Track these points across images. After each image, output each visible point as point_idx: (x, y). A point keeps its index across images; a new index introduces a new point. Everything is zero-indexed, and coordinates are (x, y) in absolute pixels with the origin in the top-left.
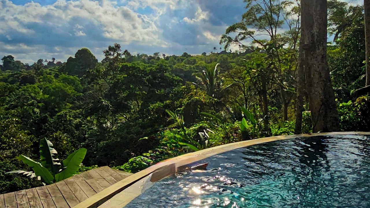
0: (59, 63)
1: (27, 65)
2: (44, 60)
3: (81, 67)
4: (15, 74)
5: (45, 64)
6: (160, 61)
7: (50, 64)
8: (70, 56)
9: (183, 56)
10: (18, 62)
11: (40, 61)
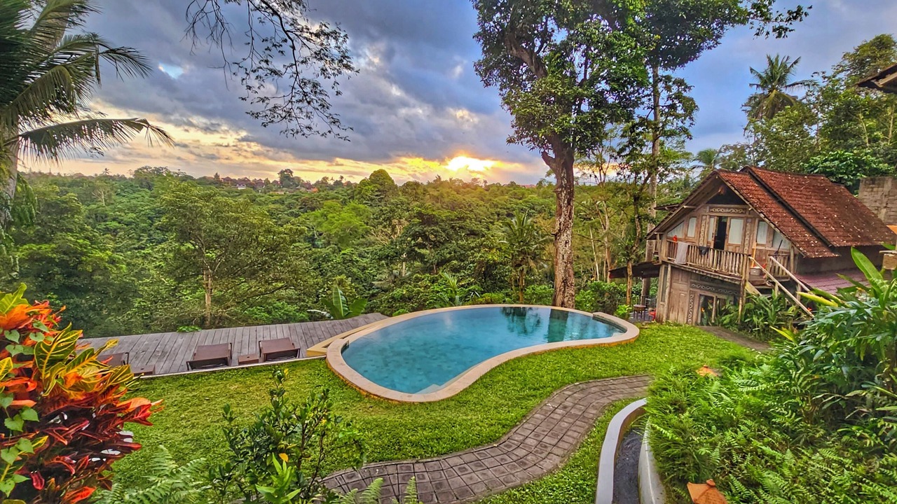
0: (349, 184)
1: (308, 183)
2: (330, 178)
3: (377, 193)
4: (294, 195)
5: (332, 183)
6: (479, 190)
7: (338, 183)
8: (363, 178)
9: (509, 186)
10: (298, 178)
11: (325, 179)
